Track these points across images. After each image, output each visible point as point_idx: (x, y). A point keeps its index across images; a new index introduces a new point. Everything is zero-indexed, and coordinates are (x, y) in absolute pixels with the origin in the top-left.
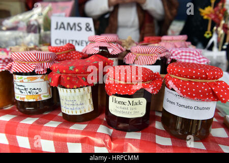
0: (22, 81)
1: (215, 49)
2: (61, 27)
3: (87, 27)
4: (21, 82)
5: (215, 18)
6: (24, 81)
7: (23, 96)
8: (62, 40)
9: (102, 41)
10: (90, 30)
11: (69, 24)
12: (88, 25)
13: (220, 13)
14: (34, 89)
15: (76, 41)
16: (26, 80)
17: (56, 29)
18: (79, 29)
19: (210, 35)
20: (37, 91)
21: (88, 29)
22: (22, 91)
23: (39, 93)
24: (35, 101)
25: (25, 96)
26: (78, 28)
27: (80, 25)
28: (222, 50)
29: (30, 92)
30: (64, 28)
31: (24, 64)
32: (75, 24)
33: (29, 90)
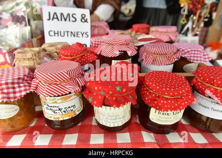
0: (56, 102)
1: (190, 34)
2: (53, 18)
3: (83, 18)
4: (53, 103)
5: (193, 8)
6: (58, 102)
7: (58, 116)
8: (56, 32)
9: (121, 45)
10: (86, 21)
11: (62, 14)
12: (83, 16)
13: (199, 4)
14: (69, 107)
15: (71, 32)
16: (60, 101)
17: (49, 19)
18: (74, 20)
19: (185, 22)
20: (72, 108)
21: (83, 20)
22: (56, 111)
23: (74, 110)
24: (70, 117)
25: (60, 116)
26: (72, 19)
27: (74, 16)
28: (196, 35)
29: (65, 111)
30: (57, 18)
31: (56, 84)
32: (69, 14)
33: (64, 110)
